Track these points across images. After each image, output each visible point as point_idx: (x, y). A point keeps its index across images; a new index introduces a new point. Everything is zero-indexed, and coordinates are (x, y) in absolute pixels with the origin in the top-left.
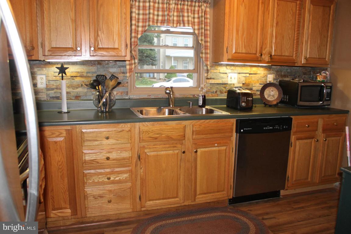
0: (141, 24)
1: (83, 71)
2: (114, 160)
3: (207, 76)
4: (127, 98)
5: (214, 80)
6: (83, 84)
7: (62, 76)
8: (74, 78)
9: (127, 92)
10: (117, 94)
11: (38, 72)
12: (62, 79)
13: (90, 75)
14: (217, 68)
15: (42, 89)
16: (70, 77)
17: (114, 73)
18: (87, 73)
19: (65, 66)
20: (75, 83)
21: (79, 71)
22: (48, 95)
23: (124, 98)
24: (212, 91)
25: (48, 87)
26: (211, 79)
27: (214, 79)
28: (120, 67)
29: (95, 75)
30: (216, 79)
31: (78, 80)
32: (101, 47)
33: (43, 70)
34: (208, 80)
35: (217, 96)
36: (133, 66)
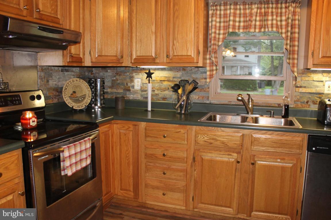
1: (170, 76)
2: (170, 157)
3: (296, 83)
4: (208, 102)
5: (305, 89)
6: (170, 88)
7: (149, 80)
8: (163, 82)
9: (208, 97)
10: (199, 98)
11: (136, 77)
12: (149, 83)
13: (175, 79)
14: (309, 75)
15: (138, 90)
16: (159, 81)
17: (197, 78)
18: (174, 78)
20: (163, 87)
21: (167, 76)
22: (142, 96)
23: (205, 102)
24: (302, 100)
25: (142, 89)
26: (301, 87)
27: (305, 87)
28: (202, 73)
29: (180, 80)
30: (308, 88)
31: (166, 83)
32: (176, 54)
33: (139, 74)
34: (297, 89)
35: (309, 108)
36: (214, 72)
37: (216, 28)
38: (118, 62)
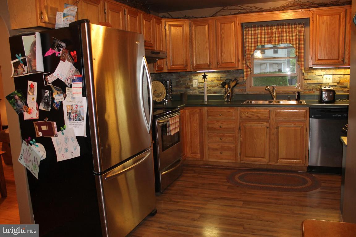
0: (253, 45)
1: (218, 77)
3: (304, 77)
4: (245, 93)
5: (310, 81)
6: (219, 85)
7: (205, 80)
8: (214, 81)
9: (246, 90)
10: (239, 91)
11: (194, 78)
12: (205, 82)
13: (222, 79)
14: (313, 72)
15: (195, 88)
16: (211, 80)
17: (237, 77)
18: (221, 78)
19: (206, 74)
20: (214, 84)
21: (216, 76)
22: (199, 91)
23: (244, 93)
24: (309, 89)
25: (199, 87)
26: (308, 80)
27: (310, 80)
28: (241, 73)
29: (225, 79)
30: (313, 80)
31: (216, 82)
32: (223, 62)
33: (196, 77)
34: (305, 81)
35: (314, 93)
36: (249, 73)
37: (249, 43)
38: (184, 69)
